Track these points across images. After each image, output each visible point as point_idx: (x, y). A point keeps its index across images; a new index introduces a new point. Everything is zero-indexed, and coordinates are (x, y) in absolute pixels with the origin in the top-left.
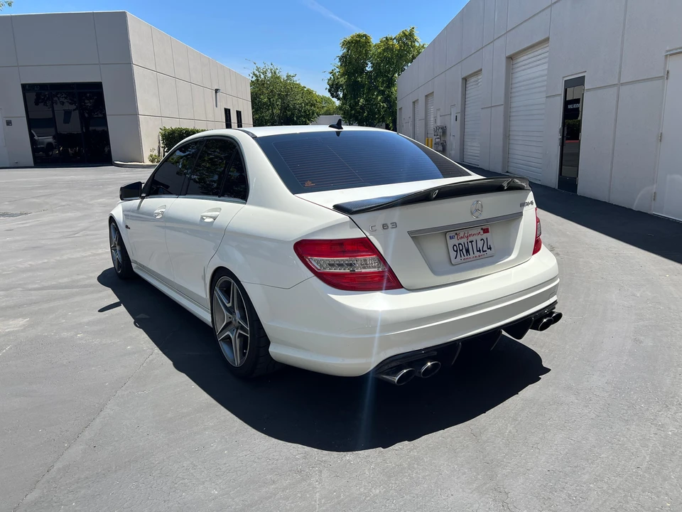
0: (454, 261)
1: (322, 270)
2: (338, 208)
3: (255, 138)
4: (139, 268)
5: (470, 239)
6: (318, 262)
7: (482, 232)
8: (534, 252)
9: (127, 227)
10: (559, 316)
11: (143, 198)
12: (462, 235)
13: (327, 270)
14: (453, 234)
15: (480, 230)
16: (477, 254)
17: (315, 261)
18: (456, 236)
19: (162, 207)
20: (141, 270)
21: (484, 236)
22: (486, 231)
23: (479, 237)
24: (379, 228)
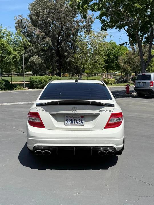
0: (66, 124)
5: (74, 118)
7: (80, 117)
8: (105, 128)
12: (71, 117)
16: (76, 124)
18: (69, 117)
21: (81, 119)
22: (83, 117)
23: (79, 118)
24: (41, 110)
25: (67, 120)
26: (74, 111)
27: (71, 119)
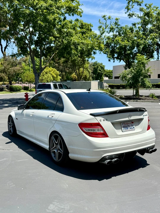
0: (123, 131)
1: (86, 131)
2: (91, 114)
3: (65, 93)
4: (19, 133)
5: (128, 125)
6: (86, 129)
8: (148, 130)
9: (17, 119)
10: (156, 150)
11: (24, 109)
12: (125, 123)
13: (88, 131)
14: (123, 123)
15: (131, 122)
16: (130, 129)
17: (84, 129)
19: (33, 113)
20: (20, 133)
21: (132, 124)
22: (133, 123)
23: (131, 124)
24: (102, 120)
25: (124, 127)
26: (129, 118)
27: (125, 125)
